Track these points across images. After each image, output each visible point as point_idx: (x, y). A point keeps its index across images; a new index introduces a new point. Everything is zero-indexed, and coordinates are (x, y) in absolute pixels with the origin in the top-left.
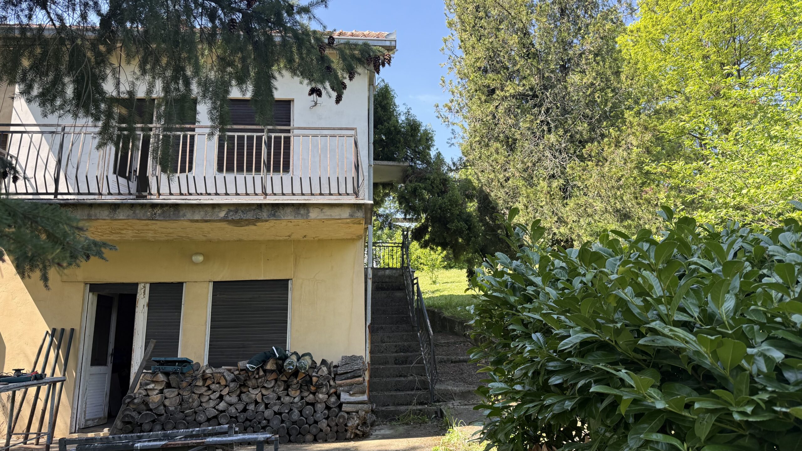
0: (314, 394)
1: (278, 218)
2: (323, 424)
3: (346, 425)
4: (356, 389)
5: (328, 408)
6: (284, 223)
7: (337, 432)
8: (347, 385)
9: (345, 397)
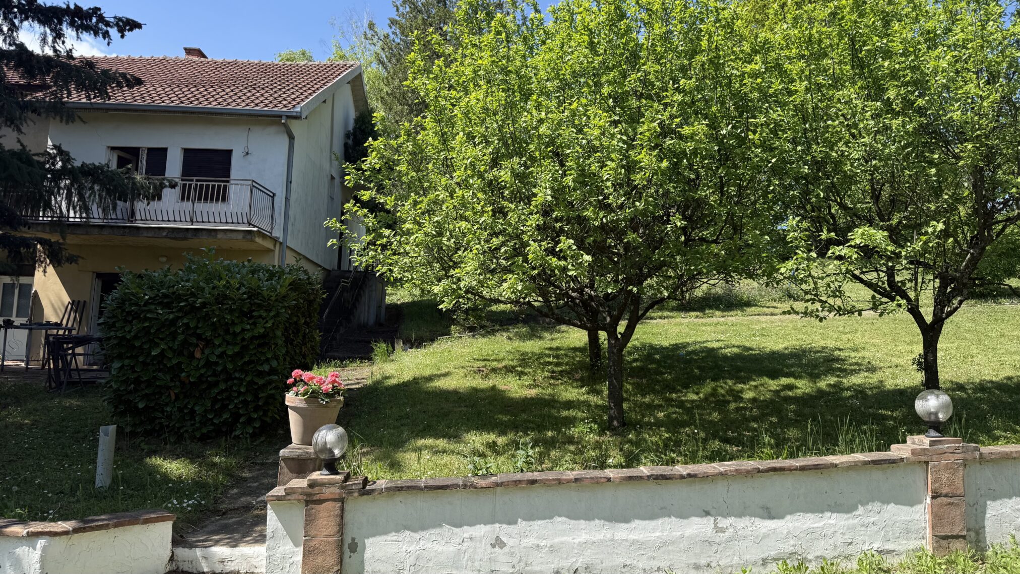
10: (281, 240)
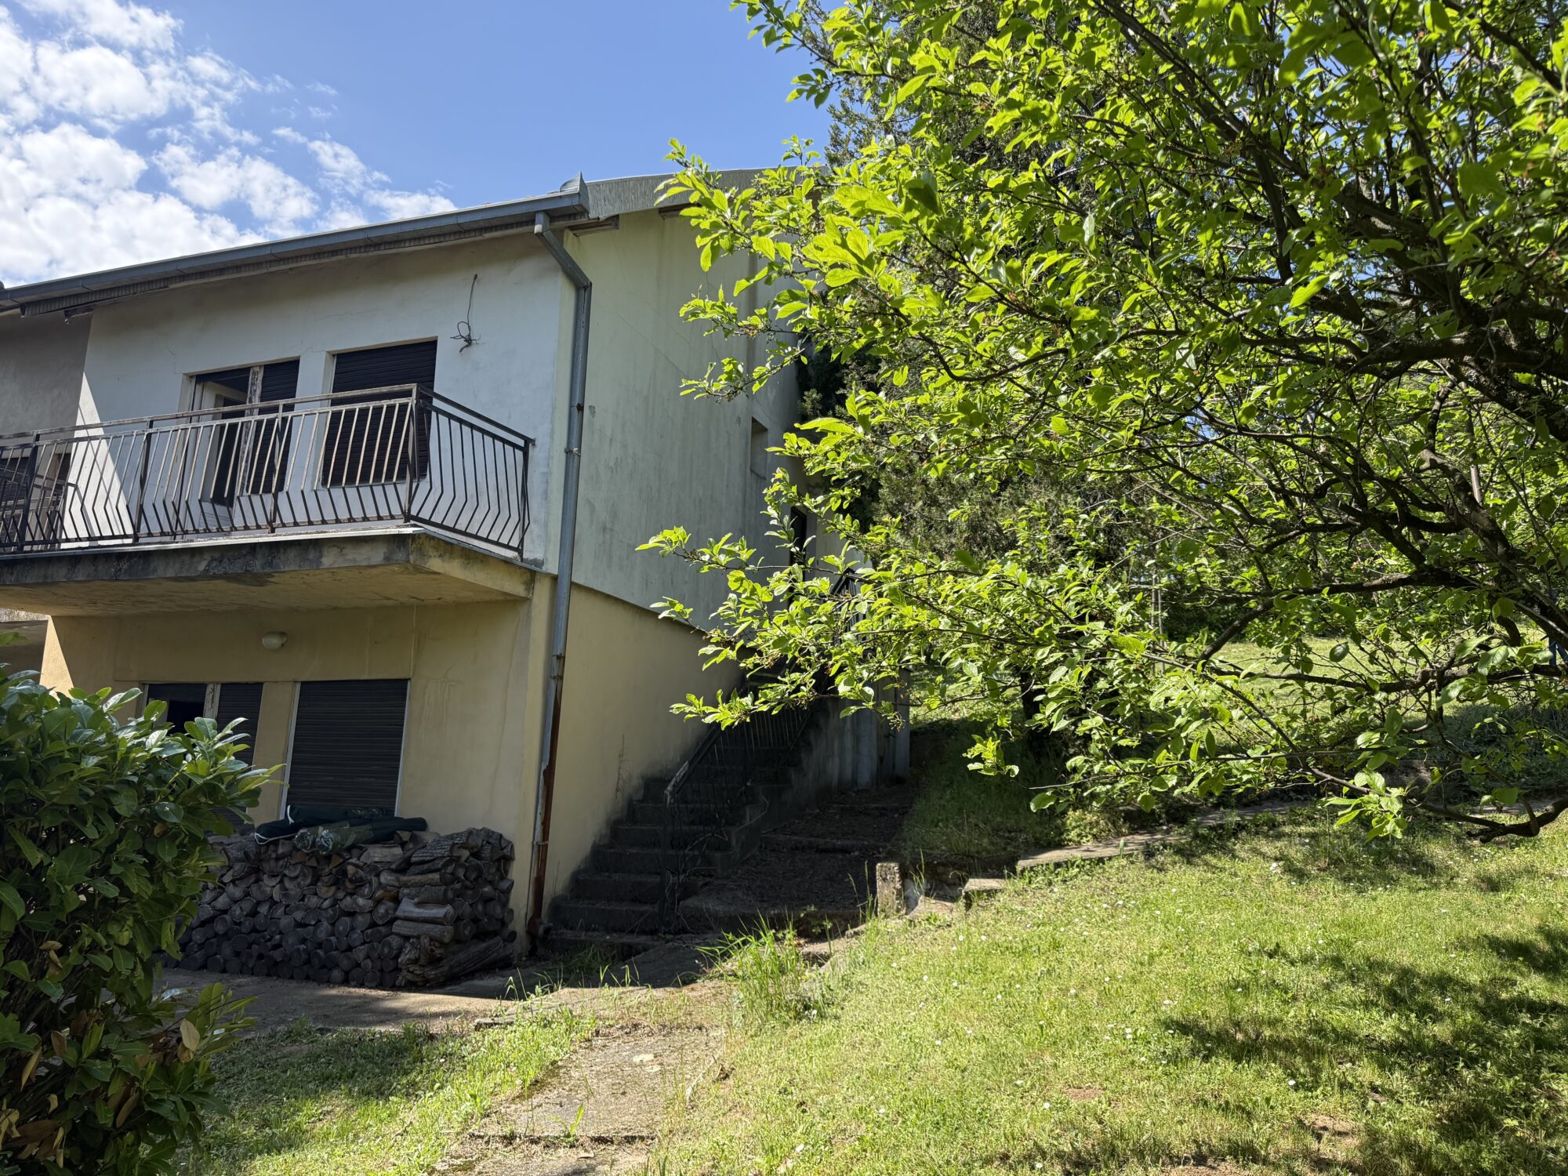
0: (351, 896)
1: (276, 570)
2: (361, 953)
3: (396, 961)
4: (426, 895)
5: (373, 924)
7: (381, 970)
8: (416, 885)
9: (405, 907)
10: (552, 567)
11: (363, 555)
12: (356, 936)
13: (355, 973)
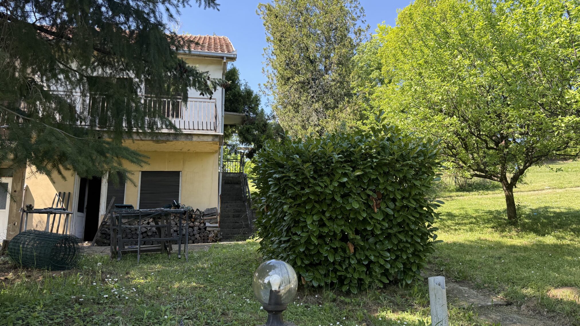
0: (193, 222)
1: (177, 140)
2: (197, 236)
3: (208, 237)
4: (213, 221)
5: (200, 229)
6: (180, 142)
7: (204, 239)
8: (209, 219)
9: (208, 224)
11: (205, 139)
12: (195, 232)
13: (196, 240)
